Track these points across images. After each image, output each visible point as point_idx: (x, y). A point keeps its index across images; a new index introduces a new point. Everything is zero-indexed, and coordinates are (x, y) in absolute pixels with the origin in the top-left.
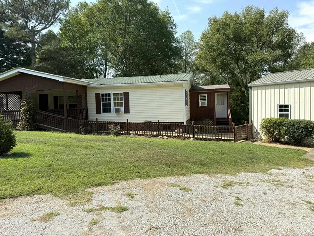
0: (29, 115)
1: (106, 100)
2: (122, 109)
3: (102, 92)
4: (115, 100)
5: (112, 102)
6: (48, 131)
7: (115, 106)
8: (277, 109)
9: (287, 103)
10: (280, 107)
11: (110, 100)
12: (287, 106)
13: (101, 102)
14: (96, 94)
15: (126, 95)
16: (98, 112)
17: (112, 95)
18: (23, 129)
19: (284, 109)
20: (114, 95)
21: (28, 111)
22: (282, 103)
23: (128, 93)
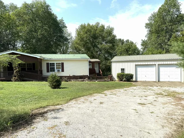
0: (19, 74)
1: (52, 66)
2: (61, 70)
3: (50, 62)
4: (57, 66)
5: (55, 67)
6: (27, 81)
7: (57, 69)
8: (121, 70)
9: (123, 68)
10: (122, 69)
11: (54, 66)
12: (124, 69)
13: (50, 67)
14: (47, 63)
15: (63, 64)
16: (48, 71)
17: (55, 64)
18: (15, 81)
19: (123, 70)
20: (56, 63)
21: (18, 72)
22: (122, 68)
23: (63, 63)
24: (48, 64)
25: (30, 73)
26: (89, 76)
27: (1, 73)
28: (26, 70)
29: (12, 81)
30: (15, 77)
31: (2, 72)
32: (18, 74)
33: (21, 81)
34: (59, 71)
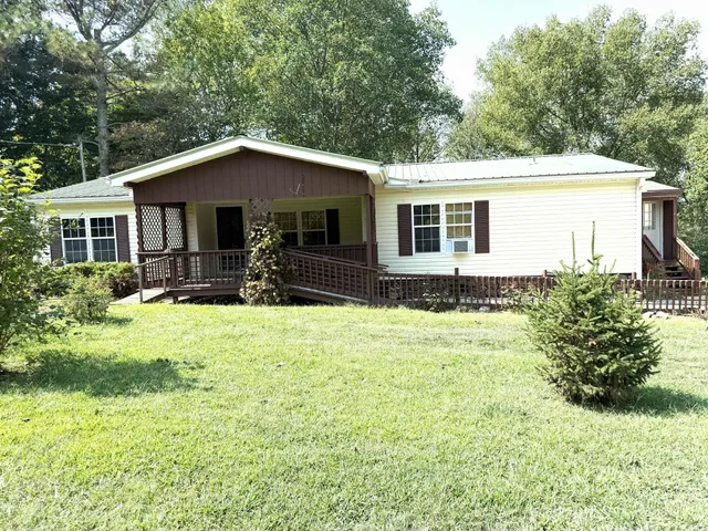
0: (277, 264)
1: (426, 220)
2: (471, 243)
3: (416, 201)
4: (450, 219)
5: (443, 226)
7: (450, 236)
11: (437, 220)
13: (413, 227)
14: (400, 207)
15: (482, 207)
16: (405, 250)
17: (443, 209)
18: (258, 302)
20: (449, 207)
21: (272, 252)
23: (486, 203)
24: (403, 210)
25: (326, 259)
26: (639, 277)
27: (193, 259)
28: (300, 243)
29: (242, 302)
30: (258, 277)
31: (197, 254)
32: (268, 266)
33: (283, 303)
34: (461, 248)
